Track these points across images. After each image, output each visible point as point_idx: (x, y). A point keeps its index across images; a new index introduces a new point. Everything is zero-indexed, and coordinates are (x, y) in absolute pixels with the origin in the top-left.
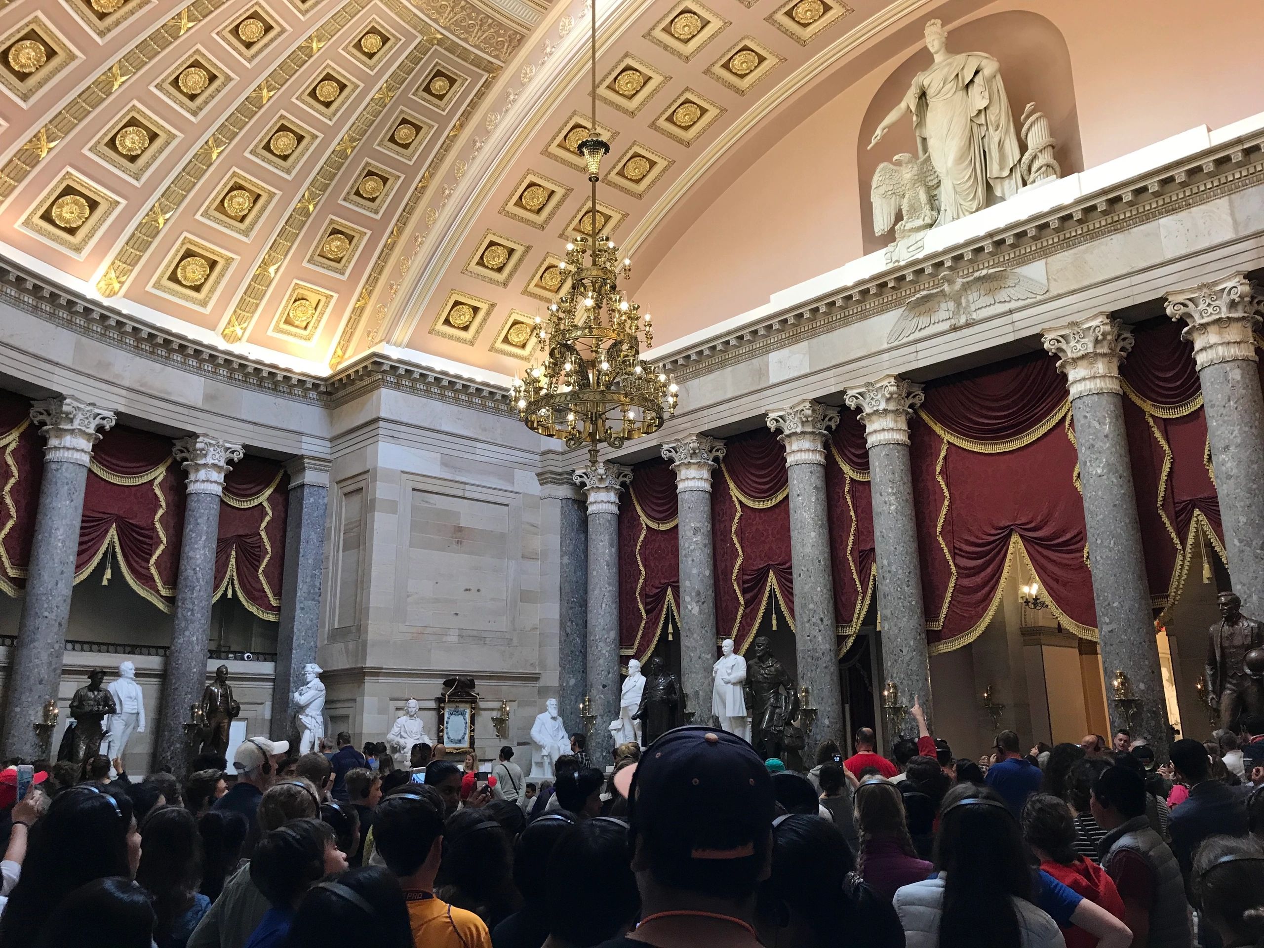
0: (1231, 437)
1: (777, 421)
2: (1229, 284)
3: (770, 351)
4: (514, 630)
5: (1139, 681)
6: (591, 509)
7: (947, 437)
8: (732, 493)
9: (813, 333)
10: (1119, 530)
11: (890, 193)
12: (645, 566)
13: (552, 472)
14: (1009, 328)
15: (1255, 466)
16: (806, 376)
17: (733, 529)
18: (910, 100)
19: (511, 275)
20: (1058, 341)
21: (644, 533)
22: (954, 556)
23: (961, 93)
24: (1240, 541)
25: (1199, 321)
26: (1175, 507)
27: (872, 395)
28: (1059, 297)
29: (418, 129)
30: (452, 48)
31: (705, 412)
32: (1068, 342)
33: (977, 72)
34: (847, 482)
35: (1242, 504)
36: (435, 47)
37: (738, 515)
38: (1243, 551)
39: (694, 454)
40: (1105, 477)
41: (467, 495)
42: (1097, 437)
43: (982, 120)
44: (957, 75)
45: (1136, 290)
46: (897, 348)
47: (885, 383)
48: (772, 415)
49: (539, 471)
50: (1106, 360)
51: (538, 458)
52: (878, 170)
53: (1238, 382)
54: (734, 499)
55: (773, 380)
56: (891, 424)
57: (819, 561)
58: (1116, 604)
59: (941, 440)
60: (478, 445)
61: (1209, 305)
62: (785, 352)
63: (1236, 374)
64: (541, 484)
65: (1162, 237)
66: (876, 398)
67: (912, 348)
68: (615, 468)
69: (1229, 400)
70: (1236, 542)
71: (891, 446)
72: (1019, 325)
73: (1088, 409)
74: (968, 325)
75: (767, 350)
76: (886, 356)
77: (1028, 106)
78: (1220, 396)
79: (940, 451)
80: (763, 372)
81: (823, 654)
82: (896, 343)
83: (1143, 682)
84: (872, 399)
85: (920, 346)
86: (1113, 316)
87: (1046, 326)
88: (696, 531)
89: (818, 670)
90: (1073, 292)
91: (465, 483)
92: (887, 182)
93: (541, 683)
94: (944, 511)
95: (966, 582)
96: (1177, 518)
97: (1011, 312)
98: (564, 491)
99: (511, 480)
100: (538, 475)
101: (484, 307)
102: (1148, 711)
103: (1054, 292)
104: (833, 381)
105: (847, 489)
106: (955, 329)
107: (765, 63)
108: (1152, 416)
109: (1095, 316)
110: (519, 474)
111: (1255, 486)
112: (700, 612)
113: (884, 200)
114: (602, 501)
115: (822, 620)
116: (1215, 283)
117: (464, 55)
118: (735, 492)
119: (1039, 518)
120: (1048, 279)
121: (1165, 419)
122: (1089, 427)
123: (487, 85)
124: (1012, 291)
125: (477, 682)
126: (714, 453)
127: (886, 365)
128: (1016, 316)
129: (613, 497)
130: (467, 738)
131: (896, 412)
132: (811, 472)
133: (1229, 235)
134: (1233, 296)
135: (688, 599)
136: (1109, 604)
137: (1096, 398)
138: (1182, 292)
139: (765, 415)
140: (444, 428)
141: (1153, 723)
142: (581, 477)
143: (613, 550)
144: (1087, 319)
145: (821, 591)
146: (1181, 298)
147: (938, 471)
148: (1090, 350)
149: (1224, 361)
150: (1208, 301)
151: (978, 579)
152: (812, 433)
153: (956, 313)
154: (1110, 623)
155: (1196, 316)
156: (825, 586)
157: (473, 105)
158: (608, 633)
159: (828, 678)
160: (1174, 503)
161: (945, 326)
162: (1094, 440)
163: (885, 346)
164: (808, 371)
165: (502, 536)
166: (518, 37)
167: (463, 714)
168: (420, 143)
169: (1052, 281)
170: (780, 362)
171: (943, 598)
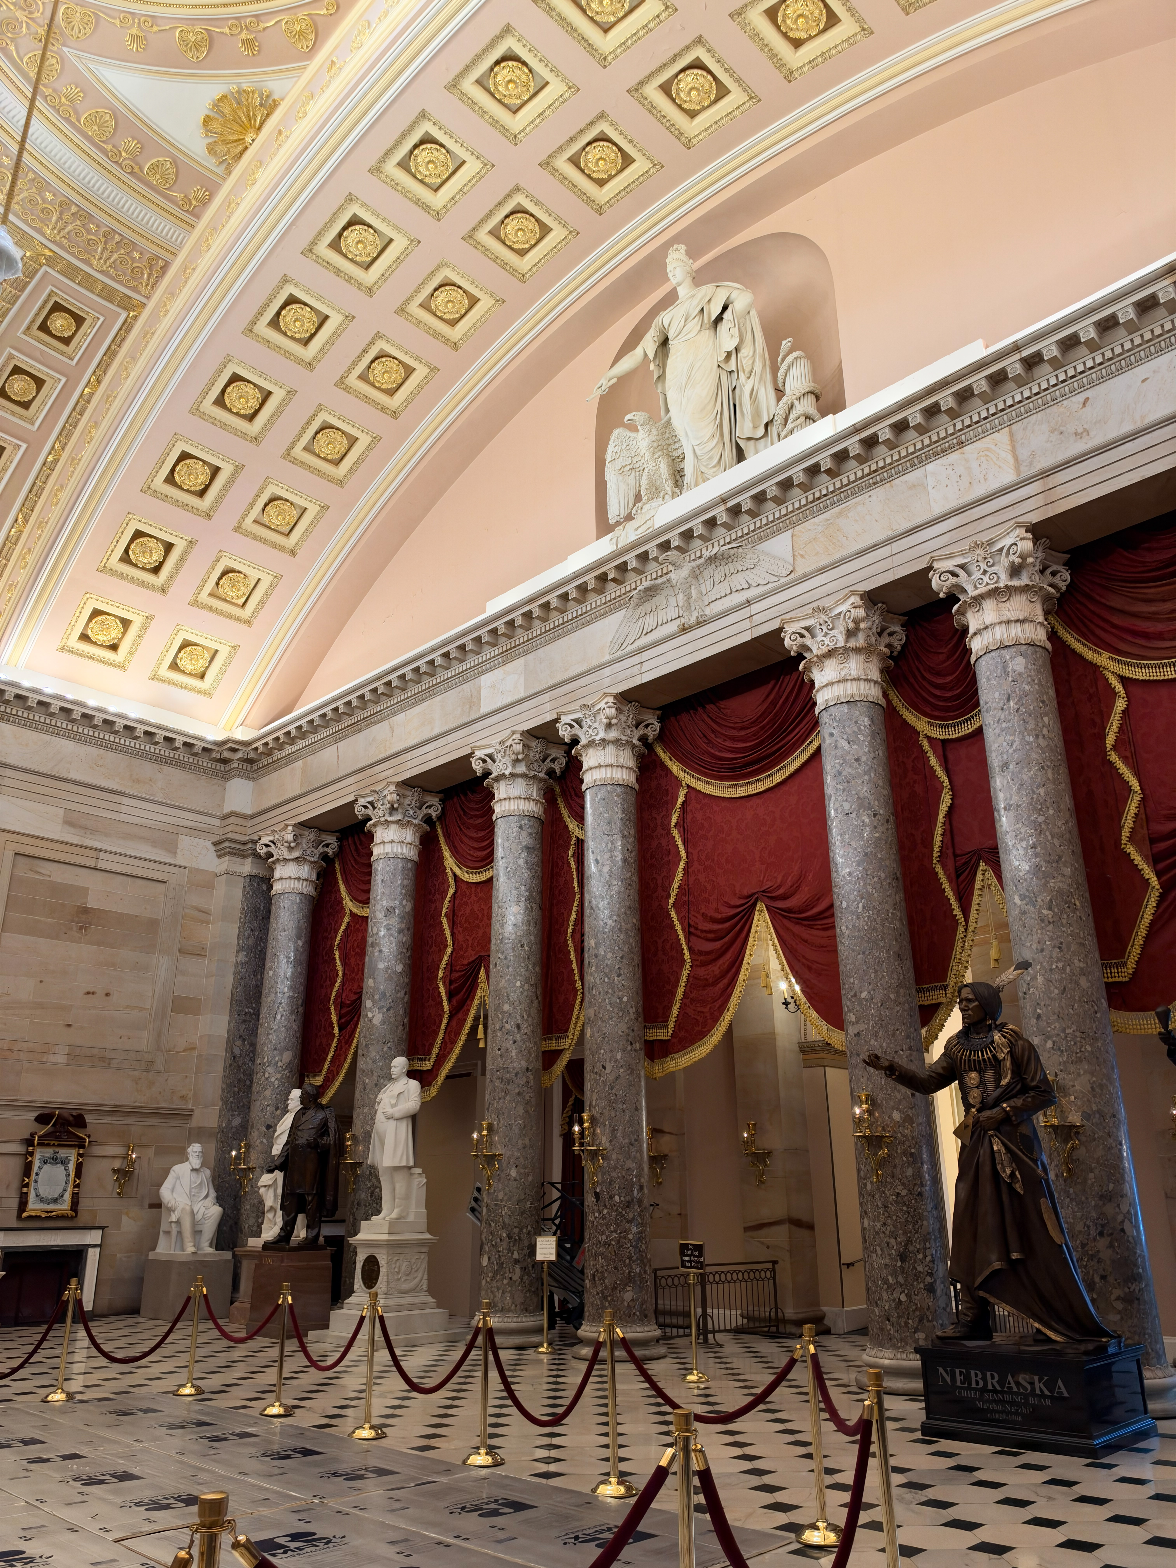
0: (1011, 751)
1: (484, 761)
2: (1007, 542)
3: (483, 673)
4: (159, 1049)
5: (893, 1108)
6: (277, 887)
7: (687, 778)
8: (446, 863)
9: (530, 646)
10: (870, 888)
11: (628, 468)
12: (344, 964)
13: (231, 840)
14: (747, 624)
15: (1042, 791)
16: (520, 702)
17: (444, 911)
18: (649, 344)
19: (171, 578)
20: (802, 636)
21: (346, 920)
22: (689, 935)
23: (707, 333)
24: (1023, 897)
25: (972, 592)
26: (955, 862)
27: (589, 722)
28: (806, 577)
29: (39, 383)
30: (70, 271)
31: (409, 756)
32: (813, 636)
33: (725, 308)
34: (573, 842)
35: (1024, 844)
36: (44, 268)
37: (451, 891)
38: (1024, 913)
39: (393, 810)
40: (853, 815)
41: (101, 865)
42: (844, 760)
43: (732, 365)
44: (703, 309)
45: (898, 560)
46: (620, 660)
47: (602, 705)
48: (479, 754)
49: (217, 838)
50: (861, 658)
51: (217, 822)
52: (612, 439)
53: (1020, 674)
54: (448, 871)
55: (484, 710)
56: (610, 760)
57: (522, 946)
58: (864, 995)
59: (678, 782)
60: (125, 800)
61: (985, 572)
62: (498, 673)
63: (1019, 664)
64: (219, 857)
65: (930, 488)
66: (594, 725)
67: (636, 659)
68: (310, 836)
69: (1008, 700)
70: (1017, 900)
71: (609, 788)
72: (757, 619)
73: (835, 724)
74: (700, 624)
75: (479, 671)
76: (607, 671)
77: (784, 342)
78: (997, 695)
79: (677, 797)
80: (473, 701)
81: (516, 1075)
82: (620, 653)
83: (897, 1109)
84: (590, 727)
85: (645, 655)
86: (872, 598)
87: (788, 616)
88: (389, 911)
89: (508, 1098)
90: (823, 570)
91: (99, 850)
92: (624, 453)
93: (195, 1122)
94: (679, 875)
95: (701, 972)
96: (958, 876)
97: (749, 603)
98: (247, 867)
99: (172, 848)
100: (215, 844)
101: (137, 621)
102: (905, 1153)
103: (799, 572)
104: (548, 707)
105: (571, 852)
106: (685, 629)
107: (479, 305)
108: (929, 738)
109: (846, 598)
110: (185, 841)
111: (1041, 819)
112: (383, 1022)
113: (621, 478)
114: (290, 878)
115: (518, 1027)
116: (991, 543)
117: (88, 282)
118: (450, 863)
119: (789, 883)
120: (794, 556)
121: (944, 741)
122: (836, 747)
123: (127, 327)
124: (752, 576)
125: (89, 1119)
126: (424, 811)
127: (607, 682)
128: (755, 608)
129: (305, 871)
130: (68, 1196)
131: (616, 742)
132: (520, 827)
133: (1008, 477)
134: (1012, 558)
135: (368, 1003)
136: (855, 995)
137: (845, 708)
138: (950, 556)
139: (470, 755)
140: (74, 775)
141: (910, 1172)
142: (267, 846)
143: (300, 943)
144: (838, 603)
145: (522, 986)
146: (948, 565)
147: (673, 824)
148: (841, 644)
149: (1002, 647)
150: (983, 566)
151: (715, 969)
152: (524, 776)
153: (688, 607)
154: (857, 1022)
155: (969, 588)
156: (527, 980)
157: (111, 353)
158: (281, 1054)
159: (521, 1110)
160: (955, 856)
161: (673, 627)
162: (841, 765)
163: (607, 658)
164: (522, 694)
165: (153, 925)
166: (161, 263)
167: (64, 1162)
168: (44, 402)
169: (799, 558)
170: (493, 686)
171: (673, 994)
